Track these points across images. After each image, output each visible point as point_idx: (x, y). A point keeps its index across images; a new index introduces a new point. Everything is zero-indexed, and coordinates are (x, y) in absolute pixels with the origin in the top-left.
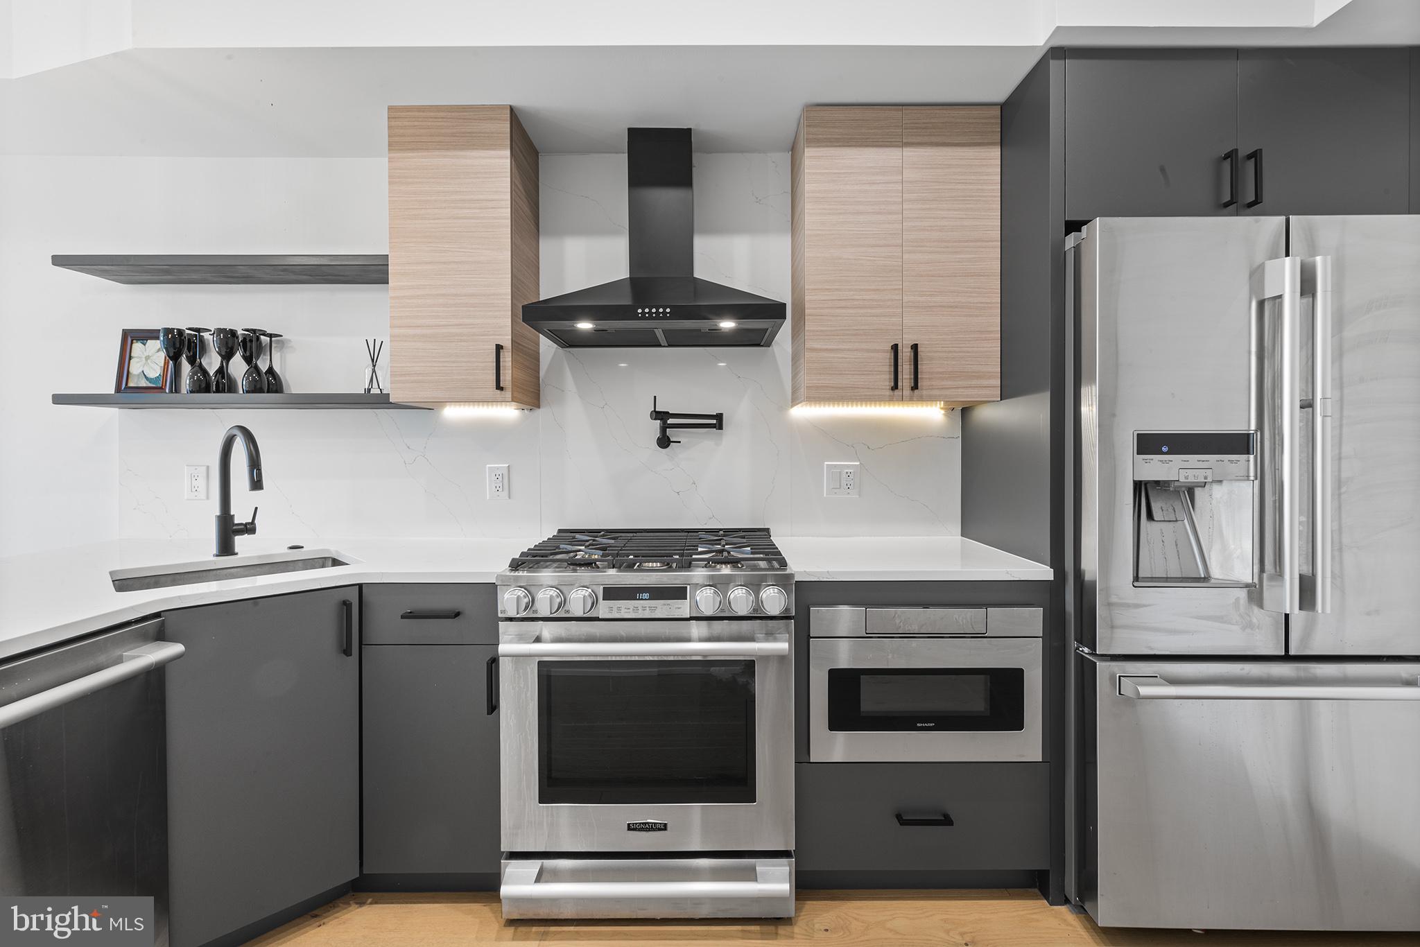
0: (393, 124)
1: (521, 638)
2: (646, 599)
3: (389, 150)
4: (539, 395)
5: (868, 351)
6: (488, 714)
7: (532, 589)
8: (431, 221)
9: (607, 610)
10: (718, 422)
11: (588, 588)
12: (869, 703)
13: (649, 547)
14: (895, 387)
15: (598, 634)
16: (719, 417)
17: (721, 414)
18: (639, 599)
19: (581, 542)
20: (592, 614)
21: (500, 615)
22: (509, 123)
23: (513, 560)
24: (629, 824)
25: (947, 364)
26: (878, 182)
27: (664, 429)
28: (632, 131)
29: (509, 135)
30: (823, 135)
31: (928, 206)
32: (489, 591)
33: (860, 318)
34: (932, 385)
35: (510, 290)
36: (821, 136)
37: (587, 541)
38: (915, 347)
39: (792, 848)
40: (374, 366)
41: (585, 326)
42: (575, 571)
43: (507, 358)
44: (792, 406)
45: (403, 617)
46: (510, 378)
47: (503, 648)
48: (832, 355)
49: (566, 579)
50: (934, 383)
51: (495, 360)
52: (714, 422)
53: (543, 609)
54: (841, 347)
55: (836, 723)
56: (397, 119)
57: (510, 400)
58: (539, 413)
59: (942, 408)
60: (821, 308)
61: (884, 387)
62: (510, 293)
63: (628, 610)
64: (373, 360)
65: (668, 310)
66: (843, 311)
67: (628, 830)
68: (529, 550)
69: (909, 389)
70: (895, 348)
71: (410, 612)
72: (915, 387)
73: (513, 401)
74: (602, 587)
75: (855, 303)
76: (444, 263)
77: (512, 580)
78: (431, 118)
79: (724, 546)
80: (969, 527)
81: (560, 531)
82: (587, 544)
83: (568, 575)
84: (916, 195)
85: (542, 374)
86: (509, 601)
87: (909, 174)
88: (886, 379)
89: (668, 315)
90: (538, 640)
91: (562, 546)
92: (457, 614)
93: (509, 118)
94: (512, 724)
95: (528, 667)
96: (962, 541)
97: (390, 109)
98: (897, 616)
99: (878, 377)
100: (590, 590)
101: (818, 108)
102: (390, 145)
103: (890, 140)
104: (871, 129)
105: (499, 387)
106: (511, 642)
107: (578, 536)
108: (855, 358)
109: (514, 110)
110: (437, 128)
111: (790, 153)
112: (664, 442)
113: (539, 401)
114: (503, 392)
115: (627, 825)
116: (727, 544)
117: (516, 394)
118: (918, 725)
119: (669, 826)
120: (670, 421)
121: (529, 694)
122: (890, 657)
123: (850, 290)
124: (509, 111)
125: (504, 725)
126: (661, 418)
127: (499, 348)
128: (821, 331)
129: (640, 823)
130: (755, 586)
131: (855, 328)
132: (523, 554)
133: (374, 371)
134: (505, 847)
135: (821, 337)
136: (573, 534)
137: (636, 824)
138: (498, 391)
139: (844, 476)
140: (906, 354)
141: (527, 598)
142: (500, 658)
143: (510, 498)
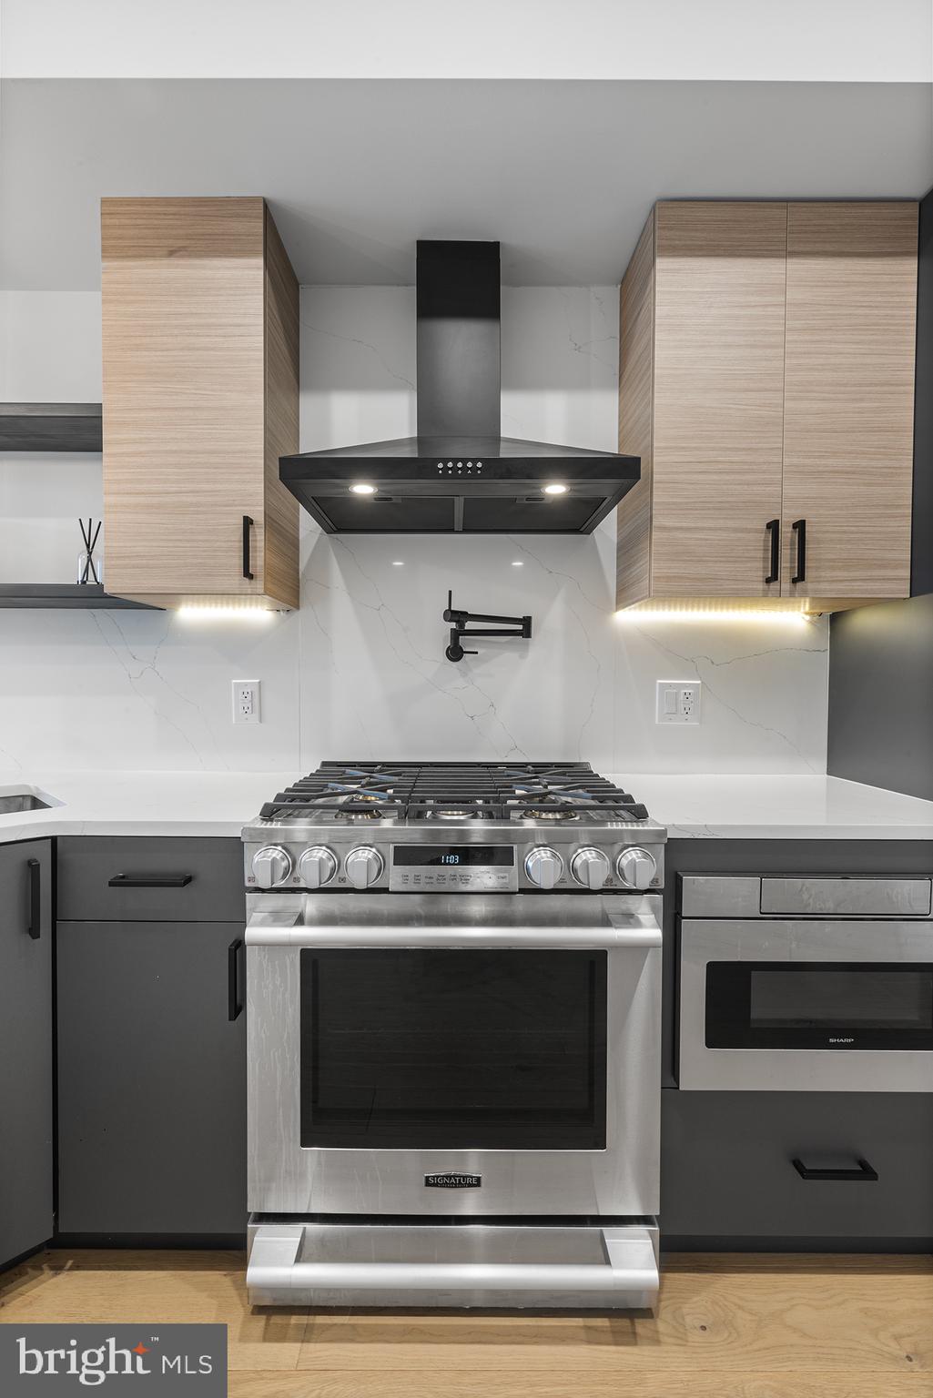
0: (108, 222)
1: (277, 918)
2: (454, 864)
3: (103, 257)
4: (298, 592)
5: (736, 530)
6: (230, 1020)
7: (293, 848)
8: (159, 353)
9: (400, 880)
10: (524, 627)
11: (371, 847)
12: (762, 1008)
13: (442, 787)
14: (773, 577)
15: (386, 912)
16: (526, 622)
17: (530, 618)
18: (445, 864)
19: (354, 780)
20: (379, 884)
21: (247, 884)
22: (262, 221)
23: (266, 805)
24: (427, 1178)
25: (842, 549)
26: (753, 304)
27: (456, 635)
28: (422, 245)
29: (262, 238)
30: (680, 240)
31: (818, 338)
32: (232, 849)
33: (725, 487)
34: (820, 577)
35: (263, 446)
36: (677, 242)
37: (364, 777)
38: (800, 526)
39: (655, 1211)
40: (90, 553)
41: (363, 489)
42: (350, 822)
43: (259, 537)
44: (617, 610)
45: (111, 884)
46: (263, 563)
47: (252, 933)
48: (688, 535)
49: (341, 834)
50: (823, 574)
51: (242, 539)
52: (520, 627)
53: (309, 878)
54: (700, 525)
55: (716, 1038)
56: (113, 216)
57: (262, 591)
58: (300, 615)
59: (806, 613)
60: (677, 473)
61: (755, 579)
62: (263, 449)
63: (432, 880)
64: (88, 546)
65: (479, 465)
66: (701, 477)
67: (426, 1185)
68: (287, 790)
69: (789, 581)
70: (774, 527)
71: (123, 877)
72: (800, 577)
73: (265, 593)
74: (392, 846)
75: (720, 466)
76: (176, 409)
77: (264, 836)
78: (159, 214)
79: (546, 787)
80: (840, 761)
81: (324, 764)
82: (364, 782)
83: (341, 827)
84: (803, 322)
85: (302, 567)
86: (261, 863)
87: (794, 295)
88: (759, 569)
89: (479, 472)
90: (300, 921)
91: (331, 785)
92: (188, 880)
93: (262, 215)
94: (263, 1036)
95: (287, 957)
96: (828, 780)
97: (104, 201)
98: (804, 888)
99: (749, 565)
100: (374, 850)
101: (675, 204)
102: (103, 250)
103: (770, 248)
104: (746, 233)
105: (248, 574)
106: (262, 924)
107: (348, 771)
108: (719, 540)
109: (269, 206)
110: (167, 229)
111: (619, 286)
112: (455, 653)
113: (298, 599)
114: (253, 582)
115: (424, 1179)
116: (550, 784)
117: (270, 586)
118: (831, 1040)
119: (483, 1180)
120: (469, 625)
121: (287, 996)
122: (794, 946)
123: (713, 449)
124: (262, 205)
125: (252, 1038)
126: (457, 619)
127: (248, 522)
128: (674, 503)
129: (443, 1176)
130: (606, 844)
131: (720, 500)
132: (279, 797)
133: (89, 559)
134: (252, 1207)
135: (674, 512)
136: (343, 769)
137: (438, 1177)
138: (247, 580)
139: (682, 697)
140: (787, 533)
141: (286, 862)
142: (247, 947)
143: (261, 721)
